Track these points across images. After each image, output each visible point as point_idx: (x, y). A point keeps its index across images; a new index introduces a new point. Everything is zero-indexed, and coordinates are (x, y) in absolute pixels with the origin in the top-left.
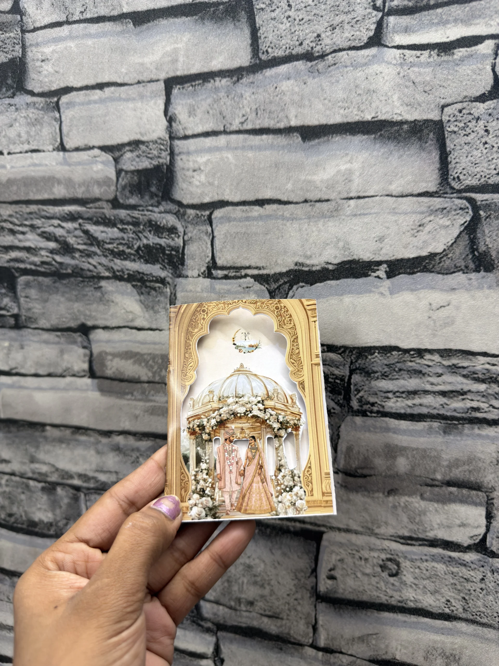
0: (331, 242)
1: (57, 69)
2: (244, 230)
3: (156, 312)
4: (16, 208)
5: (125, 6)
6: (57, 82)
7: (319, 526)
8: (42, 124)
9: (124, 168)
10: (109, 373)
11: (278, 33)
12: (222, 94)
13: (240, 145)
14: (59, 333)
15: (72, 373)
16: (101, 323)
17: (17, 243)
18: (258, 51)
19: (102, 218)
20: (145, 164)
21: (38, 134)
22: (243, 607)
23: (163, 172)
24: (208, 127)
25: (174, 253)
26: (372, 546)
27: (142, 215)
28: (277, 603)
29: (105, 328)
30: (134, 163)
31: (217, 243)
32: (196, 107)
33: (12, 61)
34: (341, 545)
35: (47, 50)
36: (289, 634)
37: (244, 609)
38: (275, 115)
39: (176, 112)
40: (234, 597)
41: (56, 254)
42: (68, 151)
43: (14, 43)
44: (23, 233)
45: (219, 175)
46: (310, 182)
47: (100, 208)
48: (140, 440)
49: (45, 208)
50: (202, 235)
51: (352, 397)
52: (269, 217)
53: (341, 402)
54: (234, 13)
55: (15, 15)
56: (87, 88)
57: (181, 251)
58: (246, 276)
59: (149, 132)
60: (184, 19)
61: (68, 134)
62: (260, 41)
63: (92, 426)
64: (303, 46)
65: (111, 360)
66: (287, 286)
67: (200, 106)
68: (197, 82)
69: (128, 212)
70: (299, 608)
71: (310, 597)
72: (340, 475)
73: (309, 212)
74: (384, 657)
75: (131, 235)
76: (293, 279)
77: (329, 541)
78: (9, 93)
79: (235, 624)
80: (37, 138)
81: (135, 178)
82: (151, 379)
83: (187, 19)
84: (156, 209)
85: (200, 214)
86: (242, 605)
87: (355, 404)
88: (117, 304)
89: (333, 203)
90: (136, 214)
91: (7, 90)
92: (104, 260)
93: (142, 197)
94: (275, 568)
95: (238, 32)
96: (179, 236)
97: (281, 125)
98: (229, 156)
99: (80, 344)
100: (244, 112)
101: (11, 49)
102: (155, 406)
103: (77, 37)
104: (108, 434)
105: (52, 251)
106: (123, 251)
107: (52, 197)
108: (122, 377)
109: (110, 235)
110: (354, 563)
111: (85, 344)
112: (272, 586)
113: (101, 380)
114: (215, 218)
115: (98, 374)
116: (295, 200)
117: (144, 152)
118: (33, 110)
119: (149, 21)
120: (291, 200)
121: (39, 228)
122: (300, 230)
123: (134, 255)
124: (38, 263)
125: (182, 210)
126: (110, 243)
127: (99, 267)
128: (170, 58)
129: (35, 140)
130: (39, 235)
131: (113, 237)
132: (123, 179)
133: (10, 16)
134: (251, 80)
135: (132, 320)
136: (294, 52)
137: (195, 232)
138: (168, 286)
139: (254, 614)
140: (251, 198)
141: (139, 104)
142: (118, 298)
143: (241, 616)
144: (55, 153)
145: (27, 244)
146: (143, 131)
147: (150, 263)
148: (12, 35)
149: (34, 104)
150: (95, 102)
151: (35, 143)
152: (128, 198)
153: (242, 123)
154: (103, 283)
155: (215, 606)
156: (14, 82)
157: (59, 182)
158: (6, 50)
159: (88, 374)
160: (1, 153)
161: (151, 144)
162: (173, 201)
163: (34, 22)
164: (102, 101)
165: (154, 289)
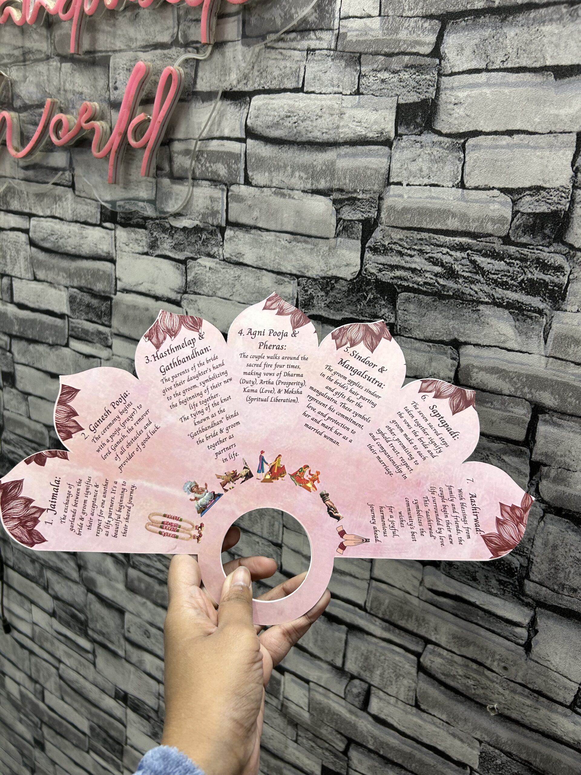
1: (469, 113)
3: (529, 338)
4: (408, 233)
5: (549, 59)
6: (467, 125)
8: (445, 162)
9: (521, 210)
10: (473, 382)
14: (431, 344)
16: (473, 340)
17: (403, 263)
19: (490, 251)
20: (543, 208)
21: (440, 170)
22: (566, 592)
23: (560, 217)
25: (556, 288)
27: (531, 253)
29: (476, 345)
30: (532, 206)
33: (425, 101)
35: (462, 95)
37: (567, 594)
40: (558, 583)
41: (441, 277)
42: (468, 189)
43: (429, 85)
44: (411, 256)
47: (490, 243)
48: (493, 442)
49: (436, 236)
55: (433, 59)
56: (496, 133)
59: (552, 180)
61: (470, 173)
65: (477, 373)
69: (518, 249)
79: (555, 604)
80: (438, 174)
81: (531, 219)
82: (513, 393)
84: (546, 249)
86: (565, 590)
88: (492, 326)
90: (525, 251)
91: (415, 128)
92: (486, 288)
93: (533, 238)
96: (565, 275)
99: (449, 356)
101: (425, 90)
102: (512, 417)
103: (495, 84)
105: (436, 275)
106: (506, 282)
107: (444, 228)
108: (485, 388)
109: (496, 267)
111: (454, 356)
115: (462, 382)
117: (543, 197)
118: (438, 149)
119: (571, 76)
121: (427, 253)
124: (422, 283)
125: (572, 253)
126: (494, 274)
127: (481, 293)
129: (435, 175)
130: (426, 259)
131: (499, 269)
132: (518, 220)
133: (428, 60)
135: (504, 342)
138: (545, 316)
139: (576, 600)
141: (547, 153)
142: (493, 321)
143: (562, 599)
144: (454, 189)
145: (413, 266)
146: (546, 179)
147: (531, 295)
148: (428, 77)
149: (441, 143)
150: (502, 147)
151: (436, 178)
152: (520, 237)
154: (481, 307)
155: (538, 586)
156: (423, 121)
157: (454, 215)
158: (420, 91)
159: (453, 381)
160: (400, 184)
161: (553, 190)
162: (565, 244)
163: (453, 66)
164: (508, 146)
165: (531, 318)
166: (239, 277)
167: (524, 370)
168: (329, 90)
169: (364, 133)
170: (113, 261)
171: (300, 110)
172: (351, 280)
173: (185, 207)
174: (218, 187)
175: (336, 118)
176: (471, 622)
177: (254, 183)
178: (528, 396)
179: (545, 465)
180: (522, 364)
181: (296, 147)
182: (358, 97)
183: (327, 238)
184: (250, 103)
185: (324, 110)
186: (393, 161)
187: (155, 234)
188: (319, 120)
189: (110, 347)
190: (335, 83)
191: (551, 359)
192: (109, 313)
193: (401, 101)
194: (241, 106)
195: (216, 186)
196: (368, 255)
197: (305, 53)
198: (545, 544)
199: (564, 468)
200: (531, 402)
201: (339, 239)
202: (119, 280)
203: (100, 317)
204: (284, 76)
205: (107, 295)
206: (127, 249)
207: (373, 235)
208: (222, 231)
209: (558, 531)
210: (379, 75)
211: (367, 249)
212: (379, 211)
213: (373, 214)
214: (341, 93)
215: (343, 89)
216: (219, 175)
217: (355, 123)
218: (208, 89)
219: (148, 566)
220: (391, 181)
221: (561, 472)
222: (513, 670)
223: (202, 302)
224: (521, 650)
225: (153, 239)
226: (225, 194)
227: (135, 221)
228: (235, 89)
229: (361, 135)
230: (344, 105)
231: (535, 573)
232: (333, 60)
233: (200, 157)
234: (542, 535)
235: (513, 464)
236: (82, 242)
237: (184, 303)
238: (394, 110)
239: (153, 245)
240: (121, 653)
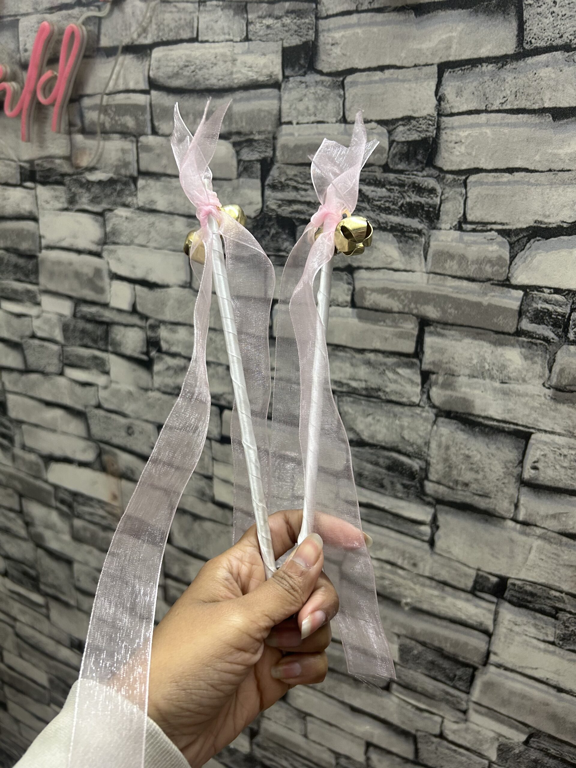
0: (568, 204)
1: (344, 52)
2: (493, 193)
3: (411, 257)
4: (301, 169)
6: (344, 64)
7: (529, 428)
8: (327, 100)
9: (396, 139)
10: (367, 304)
11: (542, 26)
12: (486, 78)
13: (498, 122)
15: (337, 303)
16: (364, 264)
17: (299, 198)
18: (523, 40)
19: (373, 180)
20: (415, 136)
21: (324, 108)
22: (459, 488)
23: (429, 143)
24: (472, 107)
25: (431, 209)
26: (571, 446)
27: (408, 178)
28: (487, 486)
29: (368, 269)
30: (405, 135)
31: (469, 203)
32: (463, 89)
33: (306, 43)
34: (546, 443)
35: (337, 35)
36: (494, 509)
38: (531, 98)
39: (446, 92)
40: (453, 479)
42: (349, 123)
43: (309, 28)
44: (306, 190)
45: (477, 147)
46: (555, 155)
47: (372, 172)
48: (388, 357)
50: (457, 196)
51: (570, 330)
52: (517, 182)
53: (560, 334)
54: (504, 7)
55: (311, 4)
56: (369, 69)
57: (437, 208)
58: (491, 230)
59: (420, 110)
60: (460, 11)
61: (350, 109)
62: (525, 33)
63: (349, 345)
64: (562, 39)
65: (370, 295)
66: (525, 240)
67: (466, 88)
68: (466, 67)
69: (396, 175)
70: (505, 490)
71: (515, 482)
72: (552, 390)
73: (552, 179)
74: (571, 531)
75: (397, 194)
76: (531, 234)
77: (536, 440)
78: (301, 72)
79: (451, 499)
80: (323, 111)
81: (405, 148)
82: (402, 310)
83: (462, 11)
84: (420, 174)
85: (457, 178)
86: (459, 486)
87: (571, 336)
88: (379, 249)
89: (574, 173)
90: (402, 177)
91: (299, 70)
92: (371, 214)
93: (409, 164)
94: (489, 458)
95: (507, 24)
96: (437, 196)
97: (536, 107)
98: (488, 131)
99: (345, 281)
100: (505, 95)
101: (306, 33)
102: (402, 332)
103: (365, 24)
104: (362, 351)
106: (389, 207)
108: (377, 308)
109: (379, 194)
110: (555, 458)
111: (350, 281)
112: (485, 472)
113: (360, 310)
114: (470, 182)
115: (358, 304)
116: (540, 170)
117: (414, 126)
118: (320, 87)
119: (429, 12)
120: (537, 169)
122: (542, 194)
123: (398, 210)
125: (442, 175)
126: (378, 201)
128: (445, 45)
129: (320, 113)
131: (381, 195)
132: (394, 148)
133: (306, 5)
134: (514, 67)
135: (391, 263)
136: (554, 44)
137: (451, 193)
138: (423, 236)
139: (468, 493)
140: (503, 167)
141: (414, 85)
142: (380, 245)
143: (457, 494)
144: (338, 124)
145: (308, 199)
146: (415, 109)
147: (411, 217)
148: (307, 21)
149: (323, 82)
150: (376, 82)
151: (321, 115)
152: (397, 164)
153: (502, 103)
155: (437, 486)
156: (306, 62)
158: (301, 34)
159: (350, 305)
160: (290, 123)
161: (421, 119)
162: (435, 167)
163: (327, 10)
164: (382, 81)
165: (412, 238)
166: (153, 224)
167: (409, 287)
168: (222, 38)
169: (255, 77)
170: (35, 219)
171: (197, 58)
172: (255, 218)
173: (99, 161)
174: (129, 139)
175: (229, 64)
176: (382, 526)
177: (160, 132)
178: (415, 311)
179: (433, 373)
180: (407, 282)
181: (195, 95)
182: (247, 43)
183: (230, 180)
184: (150, 55)
185: (218, 58)
186: (283, 102)
187: (73, 189)
188: (215, 68)
189: (38, 304)
190: (226, 31)
191: (431, 276)
192: (36, 271)
193: (286, 45)
194: (143, 59)
195: (126, 138)
196: (268, 192)
197: (197, 5)
198: (439, 446)
199: (450, 374)
200: (417, 316)
201: (241, 180)
202: (44, 237)
203: (27, 276)
204: (179, 28)
205: (33, 253)
206: (48, 206)
207: (272, 173)
208: (135, 180)
209: (449, 432)
210: (264, 22)
211: (266, 187)
212: (274, 150)
213: (269, 153)
214: (232, 41)
215: (233, 36)
216: (128, 128)
217: (246, 69)
218: (111, 45)
219: (91, 514)
220: (283, 120)
221: (447, 378)
222: (421, 565)
223: (121, 251)
224: (426, 546)
225: (71, 195)
226: (135, 145)
227: (53, 178)
228: (137, 43)
229: (252, 80)
230: (236, 52)
231: (433, 473)
232: (222, 10)
233: (109, 111)
234: (436, 438)
235: (407, 376)
236: (5, 203)
237: (105, 254)
238: (280, 54)
239: (72, 200)
240: (72, 602)
